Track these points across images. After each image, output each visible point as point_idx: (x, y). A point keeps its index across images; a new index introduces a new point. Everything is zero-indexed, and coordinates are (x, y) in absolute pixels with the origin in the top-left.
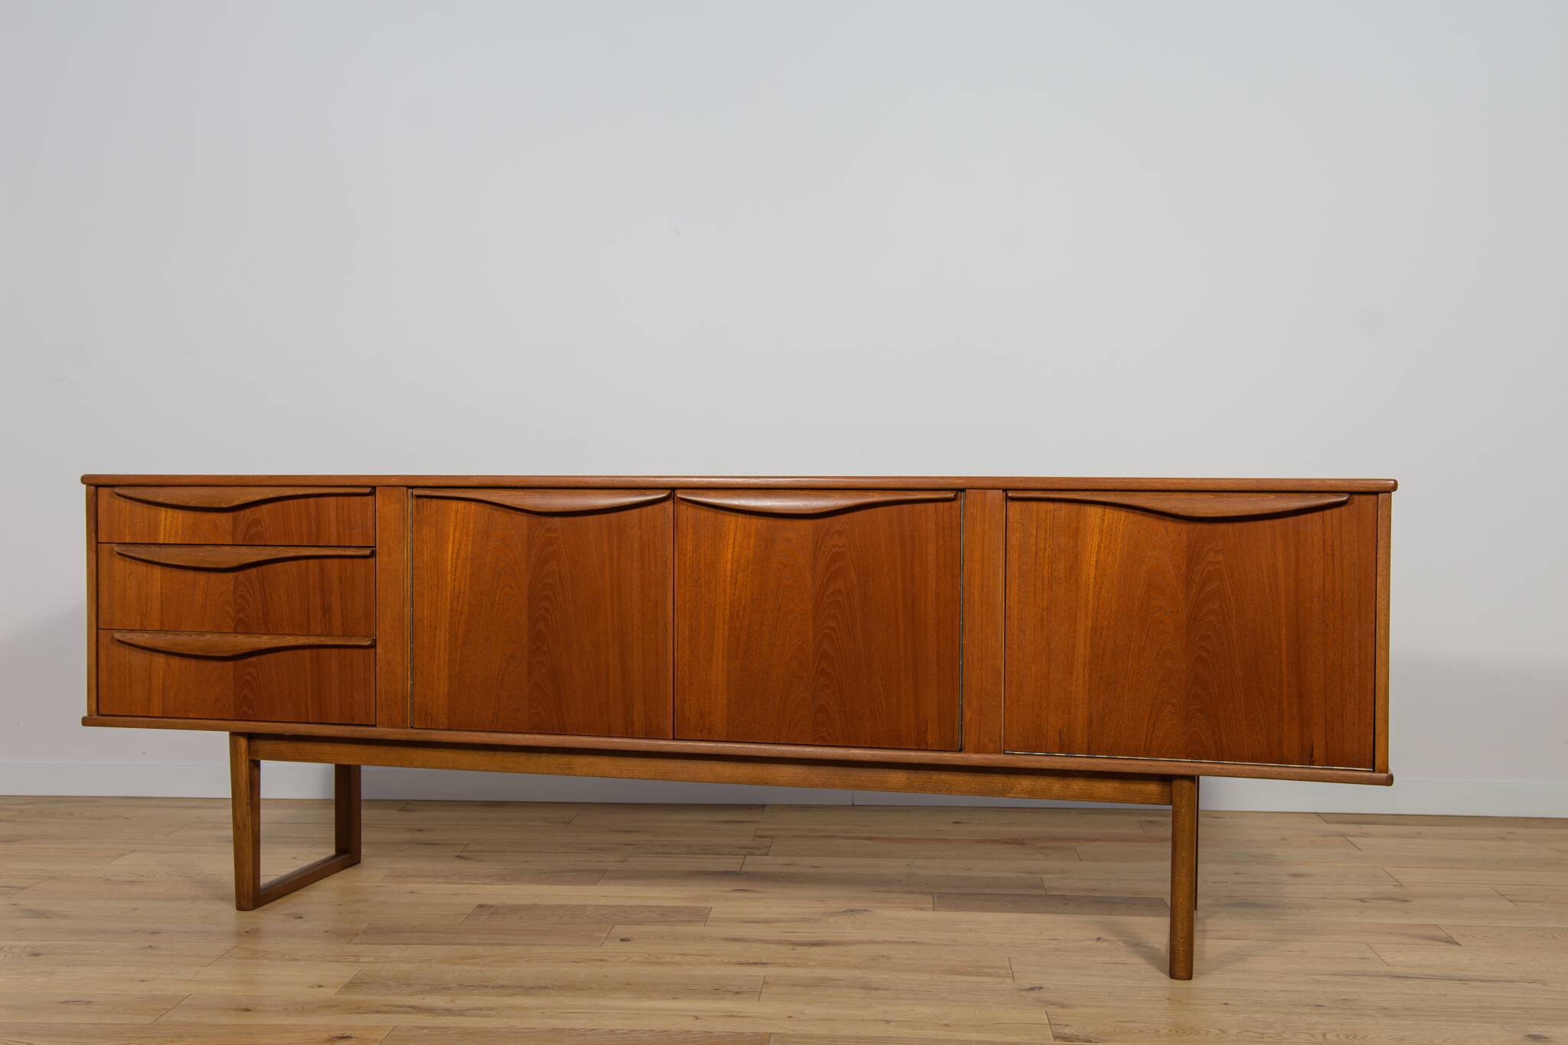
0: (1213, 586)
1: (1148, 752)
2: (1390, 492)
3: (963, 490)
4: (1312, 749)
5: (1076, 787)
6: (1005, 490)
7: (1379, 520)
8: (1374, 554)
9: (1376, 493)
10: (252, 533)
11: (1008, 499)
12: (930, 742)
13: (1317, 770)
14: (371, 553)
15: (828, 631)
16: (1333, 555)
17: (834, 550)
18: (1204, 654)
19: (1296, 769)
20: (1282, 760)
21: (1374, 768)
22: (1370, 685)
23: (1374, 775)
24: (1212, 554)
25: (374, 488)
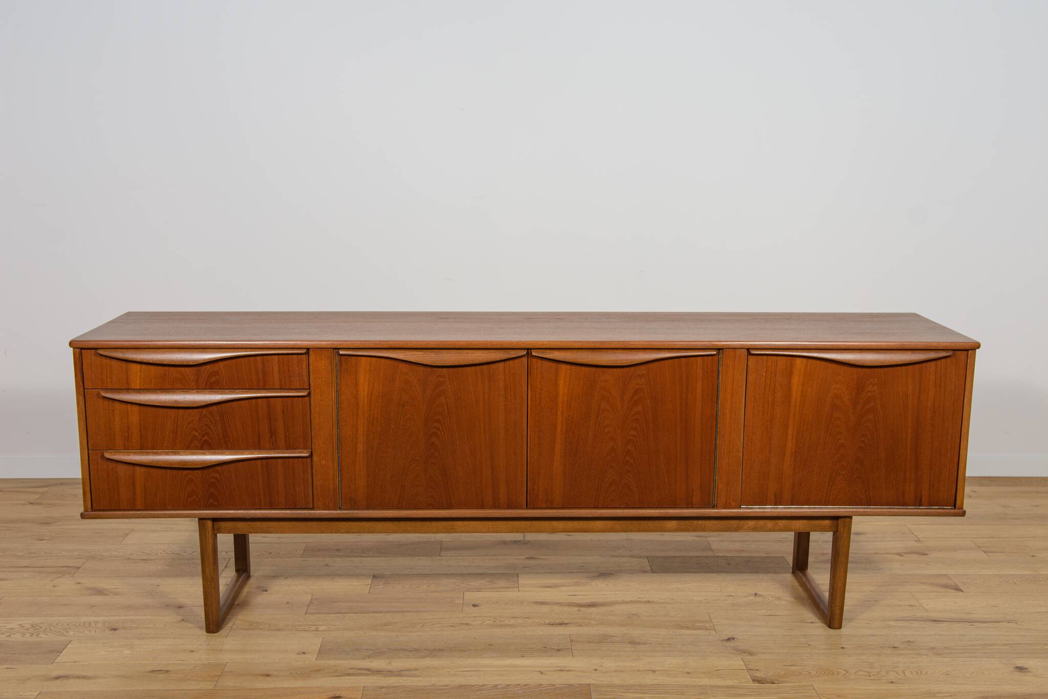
0: (871, 405)
1: (826, 503)
2: (975, 350)
3: (722, 349)
4: (921, 497)
5: (781, 524)
6: (748, 350)
7: (968, 366)
8: (963, 385)
9: (967, 350)
10: (211, 381)
11: (749, 354)
12: (694, 503)
13: (923, 509)
14: (308, 394)
15: (631, 438)
16: (940, 386)
17: (636, 387)
18: (862, 445)
19: (911, 509)
20: (905, 504)
21: (955, 506)
22: (956, 460)
23: (955, 511)
24: (871, 386)
25: (308, 349)
